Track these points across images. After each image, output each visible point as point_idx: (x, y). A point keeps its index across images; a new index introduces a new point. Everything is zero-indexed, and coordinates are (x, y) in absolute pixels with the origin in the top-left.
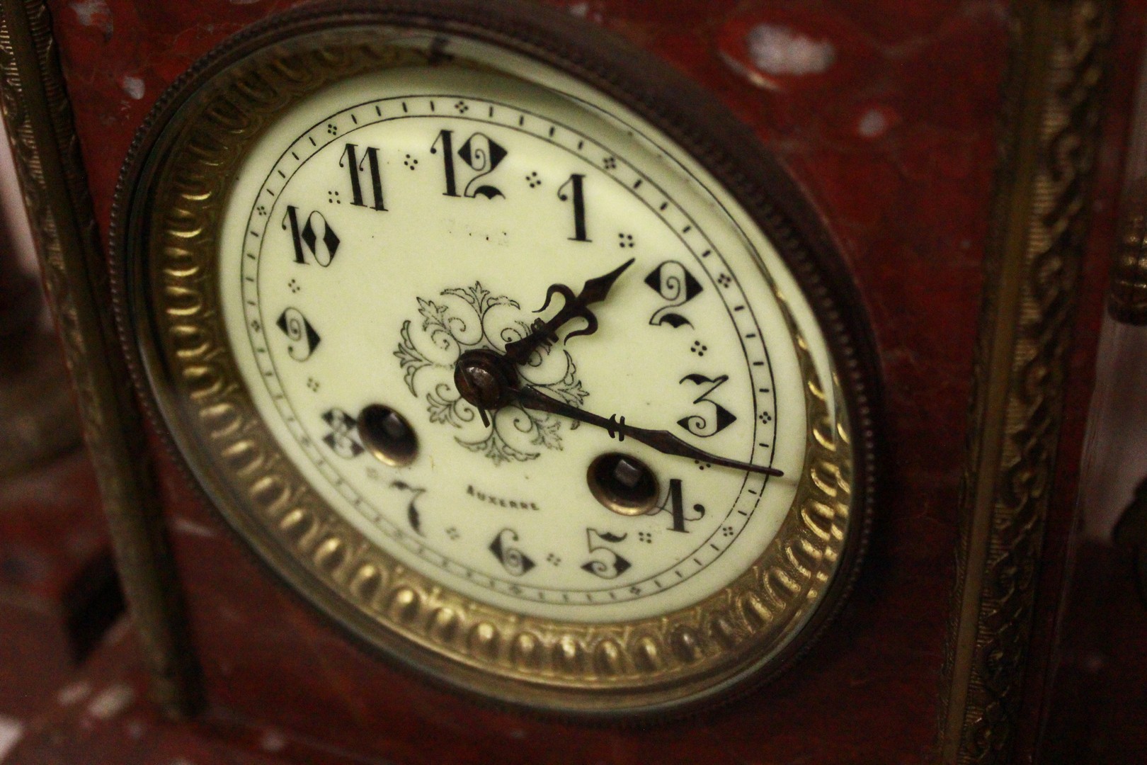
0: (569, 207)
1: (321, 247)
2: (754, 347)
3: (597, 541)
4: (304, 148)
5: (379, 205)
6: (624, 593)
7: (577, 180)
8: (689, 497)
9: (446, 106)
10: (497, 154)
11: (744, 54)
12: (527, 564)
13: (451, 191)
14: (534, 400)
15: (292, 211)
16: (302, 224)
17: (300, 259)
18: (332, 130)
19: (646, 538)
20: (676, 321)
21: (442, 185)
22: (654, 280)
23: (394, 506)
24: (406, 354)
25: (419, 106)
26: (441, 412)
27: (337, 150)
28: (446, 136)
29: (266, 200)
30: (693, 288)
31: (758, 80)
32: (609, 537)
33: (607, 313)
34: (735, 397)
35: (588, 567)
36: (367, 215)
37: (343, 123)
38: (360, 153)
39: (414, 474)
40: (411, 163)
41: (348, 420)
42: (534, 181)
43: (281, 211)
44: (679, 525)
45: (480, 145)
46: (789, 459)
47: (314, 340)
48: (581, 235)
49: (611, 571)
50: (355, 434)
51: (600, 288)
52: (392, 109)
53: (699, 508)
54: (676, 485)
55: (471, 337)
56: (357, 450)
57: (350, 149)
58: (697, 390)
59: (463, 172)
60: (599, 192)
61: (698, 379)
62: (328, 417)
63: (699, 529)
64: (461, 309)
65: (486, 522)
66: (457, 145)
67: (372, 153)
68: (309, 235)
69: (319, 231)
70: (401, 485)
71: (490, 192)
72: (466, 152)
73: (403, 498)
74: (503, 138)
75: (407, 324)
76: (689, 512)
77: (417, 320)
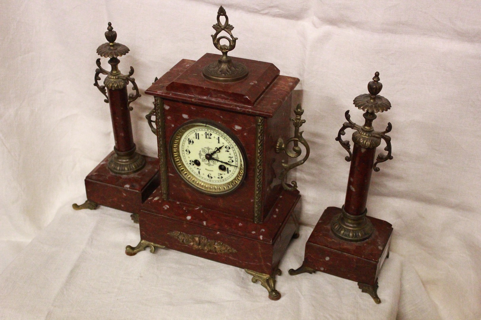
0: (218, 140)
1: (192, 143)
2: (235, 154)
3: (219, 175)
4: (191, 133)
5: (199, 139)
6: (222, 181)
7: (219, 137)
8: (229, 170)
9: (206, 130)
10: (211, 135)
11: (234, 127)
12: (212, 178)
13: (206, 138)
14: (214, 159)
15: (189, 139)
16: (190, 140)
17: (189, 144)
18: (194, 131)
19: (224, 174)
20: (228, 151)
21: (205, 137)
22: (226, 147)
23: (197, 171)
24: (200, 154)
25: (203, 130)
26: (203, 160)
27: (195, 133)
28: (206, 133)
29: (186, 138)
30: (230, 148)
31: (235, 130)
32: (221, 174)
33: (221, 150)
34: (233, 159)
35: (218, 178)
36: (197, 140)
37: (195, 131)
38: (197, 134)
39: (199, 167)
40: (202, 135)
41: (193, 161)
42: (214, 137)
43: (188, 139)
44: (228, 173)
45: (209, 134)
46: (239, 166)
47: (190, 152)
48: (219, 143)
49: (221, 178)
50: (193, 163)
51: (221, 148)
52: (201, 130)
53: (230, 171)
54: (228, 168)
55: (207, 153)
56: (193, 165)
57: (196, 133)
58: (230, 158)
59: (207, 136)
60: (220, 138)
61: (230, 157)
62: (190, 161)
63: (230, 173)
64: (206, 150)
65: (207, 173)
66: (207, 133)
67: (198, 134)
68: (190, 141)
69: (192, 141)
70: (198, 169)
71: (210, 138)
72: (208, 134)
73: (198, 170)
74: (211, 133)
75: (200, 151)
76: (229, 171)
77: (201, 151)
